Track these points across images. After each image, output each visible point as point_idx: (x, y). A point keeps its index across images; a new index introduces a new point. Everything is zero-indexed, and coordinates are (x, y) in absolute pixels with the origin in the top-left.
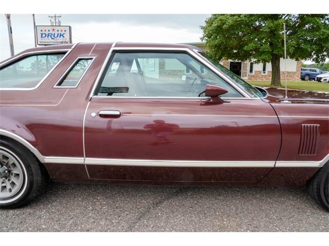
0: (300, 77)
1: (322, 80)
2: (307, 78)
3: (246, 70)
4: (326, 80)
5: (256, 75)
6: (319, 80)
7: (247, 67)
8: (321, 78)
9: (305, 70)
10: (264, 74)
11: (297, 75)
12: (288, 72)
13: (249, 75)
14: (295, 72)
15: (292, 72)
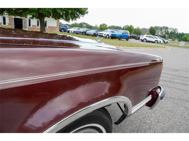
0: (59, 30)
1: (70, 32)
2: (63, 30)
3: (26, 24)
4: (71, 32)
5: (33, 28)
6: (68, 32)
7: (26, 22)
8: (69, 31)
9: (62, 26)
10: (38, 27)
11: (57, 28)
12: (53, 27)
13: (28, 27)
14: (56, 27)
15: (54, 27)
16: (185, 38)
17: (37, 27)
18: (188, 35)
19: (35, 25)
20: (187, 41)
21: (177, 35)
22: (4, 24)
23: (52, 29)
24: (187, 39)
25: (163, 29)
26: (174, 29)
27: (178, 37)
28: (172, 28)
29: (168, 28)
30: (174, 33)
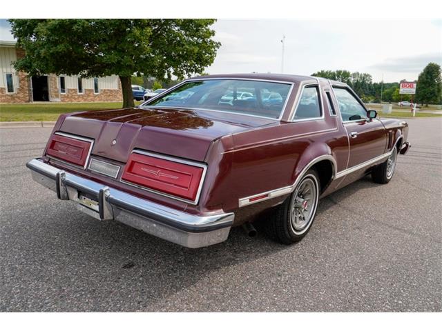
8: (149, 97)
11: (120, 93)
13: (61, 95)
15: (115, 90)
16: (387, 94)
17: (79, 94)
18: (393, 87)
19: (74, 90)
20: (393, 101)
21: (370, 89)
22: (9, 91)
23: (109, 96)
24: (394, 97)
25: (338, 76)
26: (363, 76)
27: (372, 93)
28: (358, 74)
29: (349, 73)
30: (362, 85)
